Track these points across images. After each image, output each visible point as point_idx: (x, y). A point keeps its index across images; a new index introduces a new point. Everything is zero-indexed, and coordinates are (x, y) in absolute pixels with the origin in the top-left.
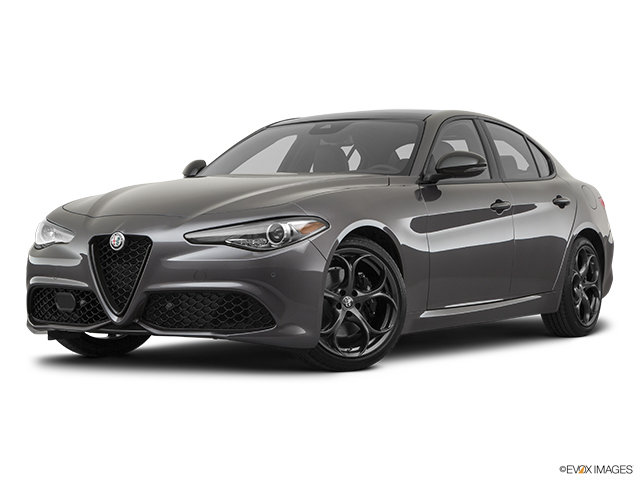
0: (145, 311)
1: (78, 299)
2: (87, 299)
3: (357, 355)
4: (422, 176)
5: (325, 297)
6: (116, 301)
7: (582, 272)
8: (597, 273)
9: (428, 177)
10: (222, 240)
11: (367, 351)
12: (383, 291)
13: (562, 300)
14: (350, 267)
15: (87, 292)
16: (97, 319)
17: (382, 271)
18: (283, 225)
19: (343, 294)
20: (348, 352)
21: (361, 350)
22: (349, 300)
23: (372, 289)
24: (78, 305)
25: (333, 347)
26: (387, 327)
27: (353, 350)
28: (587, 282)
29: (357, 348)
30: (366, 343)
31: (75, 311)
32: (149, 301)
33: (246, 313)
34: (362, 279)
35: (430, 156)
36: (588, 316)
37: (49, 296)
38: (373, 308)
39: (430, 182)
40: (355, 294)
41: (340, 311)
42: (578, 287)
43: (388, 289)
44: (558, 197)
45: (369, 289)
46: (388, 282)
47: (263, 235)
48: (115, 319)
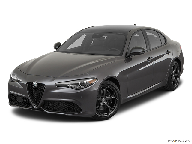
0: (44, 105)
1: (23, 99)
2: (26, 100)
3: (106, 115)
4: (126, 55)
5: (97, 100)
6: (35, 101)
7: (174, 72)
8: (179, 71)
9: (128, 55)
10: (66, 85)
11: (109, 114)
12: (114, 96)
13: (168, 81)
14: (104, 90)
15: (26, 98)
16: (30, 105)
17: (114, 90)
18: (84, 81)
19: (102, 98)
20: (104, 115)
21: (108, 114)
22: (104, 99)
23: (111, 96)
24: (24, 101)
25: (99, 114)
26: (115, 107)
27: (105, 114)
28: (175, 74)
29: (106, 113)
30: (109, 111)
31: (23, 102)
32: (45, 102)
33: (74, 108)
34: (108, 93)
35: (129, 48)
36: (175, 85)
37: (15, 97)
38: (111, 101)
39: (128, 57)
40: (106, 97)
41: (101, 103)
42: (173, 76)
43: (116, 96)
44: (168, 51)
45: (110, 96)
46: (115, 93)
47: (78, 84)
48: (35, 107)
